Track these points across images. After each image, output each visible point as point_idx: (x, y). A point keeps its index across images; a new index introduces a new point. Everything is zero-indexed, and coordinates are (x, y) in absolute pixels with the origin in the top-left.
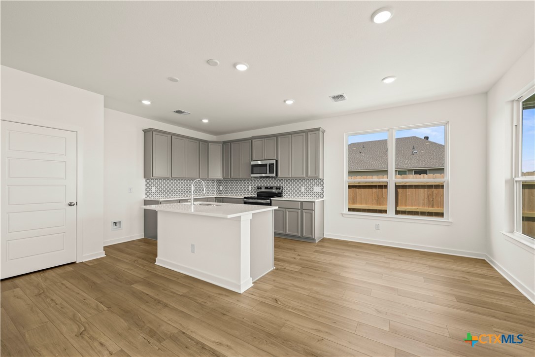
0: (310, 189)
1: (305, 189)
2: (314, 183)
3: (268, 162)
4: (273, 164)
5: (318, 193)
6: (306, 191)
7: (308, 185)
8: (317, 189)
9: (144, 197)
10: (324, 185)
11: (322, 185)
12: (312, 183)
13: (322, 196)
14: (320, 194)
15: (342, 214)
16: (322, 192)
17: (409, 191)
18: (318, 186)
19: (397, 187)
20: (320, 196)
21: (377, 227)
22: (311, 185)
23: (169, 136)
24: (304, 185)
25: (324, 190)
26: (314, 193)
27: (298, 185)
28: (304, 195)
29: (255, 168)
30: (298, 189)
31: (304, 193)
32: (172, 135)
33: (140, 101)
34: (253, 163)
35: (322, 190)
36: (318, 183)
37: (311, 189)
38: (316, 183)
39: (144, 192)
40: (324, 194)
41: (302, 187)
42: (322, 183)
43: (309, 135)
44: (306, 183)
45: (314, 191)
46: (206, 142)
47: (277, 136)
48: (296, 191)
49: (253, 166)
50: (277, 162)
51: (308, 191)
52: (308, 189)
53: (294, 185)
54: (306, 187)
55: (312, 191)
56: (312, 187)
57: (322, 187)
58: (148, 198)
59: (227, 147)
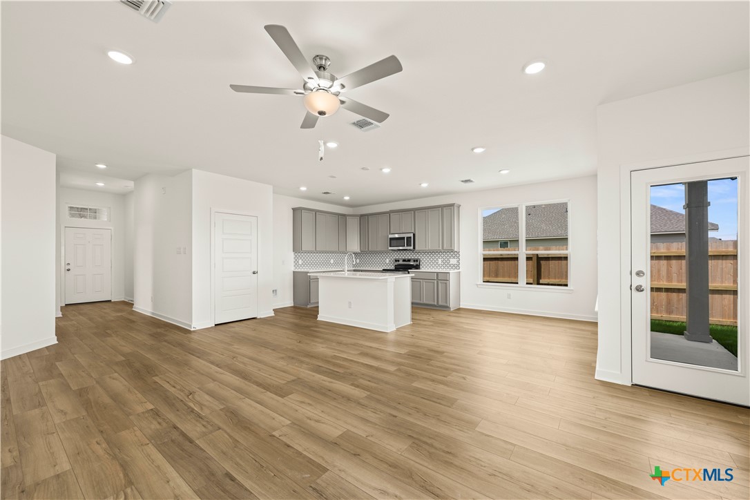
0: (446, 261)
1: (442, 261)
2: (450, 255)
3: (406, 236)
4: (410, 237)
5: (454, 265)
6: (442, 263)
7: (444, 257)
8: (453, 261)
9: (293, 269)
10: (460, 257)
11: (458, 258)
12: (448, 256)
13: (458, 268)
14: (456, 265)
15: (477, 285)
16: (458, 264)
17: (552, 263)
18: (454, 258)
19: (528, 258)
20: (456, 268)
21: (509, 296)
22: (448, 258)
23: (314, 213)
24: (441, 258)
25: (460, 262)
26: (450, 265)
27: (435, 257)
28: (441, 267)
29: (392, 241)
30: (435, 261)
31: (440, 265)
32: (316, 211)
33: (299, 188)
34: (391, 236)
35: (458, 262)
36: (454, 255)
38: (452, 255)
39: (293, 264)
40: (460, 266)
41: (439, 259)
42: (458, 255)
43: (445, 210)
44: (442, 255)
45: (451, 263)
46: (344, 216)
47: (414, 210)
48: (433, 263)
49: (391, 239)
50: (414, 235)
51: (444, 263)
52: (444, 261)
53: (431, 257)
54: (443, 259)
55: (448, 263)
56: (448, 260)
57: (458, 260)
58: (296, 270)
59: (364, 219)
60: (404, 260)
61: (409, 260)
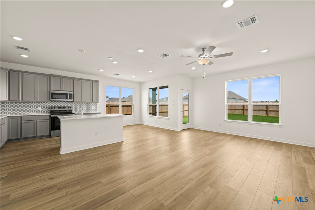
1: (87, 108)
2: (91, 105)
3: (68, 93)
4: (72, 94)
5: (94, 110)
6: (87, 109)
7: (88, 106)
8: (93, 108)
10: (97, 106)
11: (96, 106)
12: (90, 105)
13: (96, 111)
14: (95, 110)
16: (96, 109)
18: (94, 106)
19: (122, 106)
20: (95, 111)
22: (90, 106)
24: (86, 106)
25: (97, 108)
26: (91, 110)
29: (55, 95)
31: (86, 110)
35: (96, 108)
36: (94, 105)
37: (90, 108)
38: (92, 105)
41: (85, 107)
42: (96, 105)
43: (94, 83)
44: (87, 105)
45: (92, 108)
47: (73, 79)
49: (54, 93)
52: (88, 108)
53: (80, 106)
54: (87, 107)
55: (90, 109)
57: (96, 107)
60: (59, 108)
61: (64, 108)
